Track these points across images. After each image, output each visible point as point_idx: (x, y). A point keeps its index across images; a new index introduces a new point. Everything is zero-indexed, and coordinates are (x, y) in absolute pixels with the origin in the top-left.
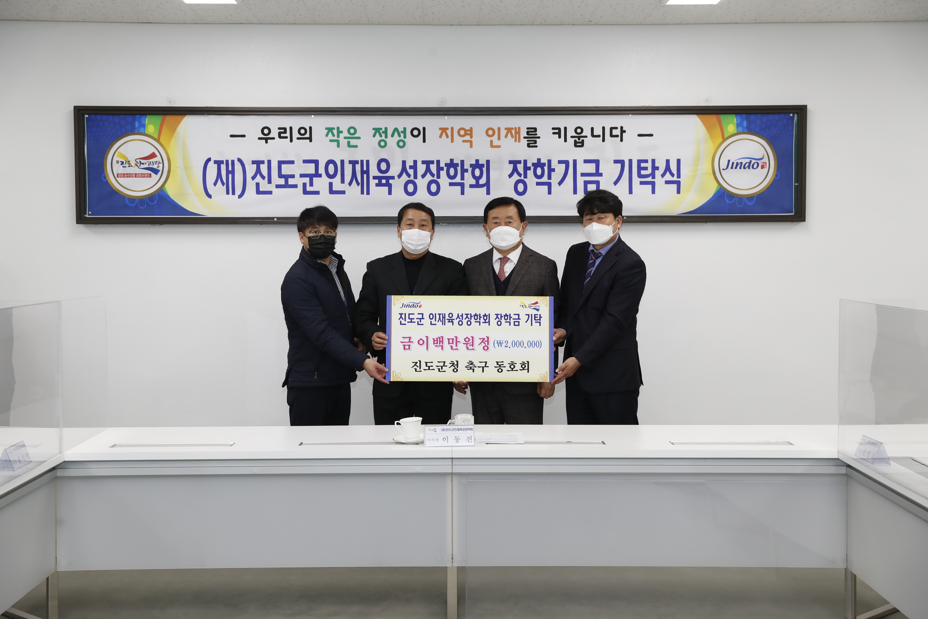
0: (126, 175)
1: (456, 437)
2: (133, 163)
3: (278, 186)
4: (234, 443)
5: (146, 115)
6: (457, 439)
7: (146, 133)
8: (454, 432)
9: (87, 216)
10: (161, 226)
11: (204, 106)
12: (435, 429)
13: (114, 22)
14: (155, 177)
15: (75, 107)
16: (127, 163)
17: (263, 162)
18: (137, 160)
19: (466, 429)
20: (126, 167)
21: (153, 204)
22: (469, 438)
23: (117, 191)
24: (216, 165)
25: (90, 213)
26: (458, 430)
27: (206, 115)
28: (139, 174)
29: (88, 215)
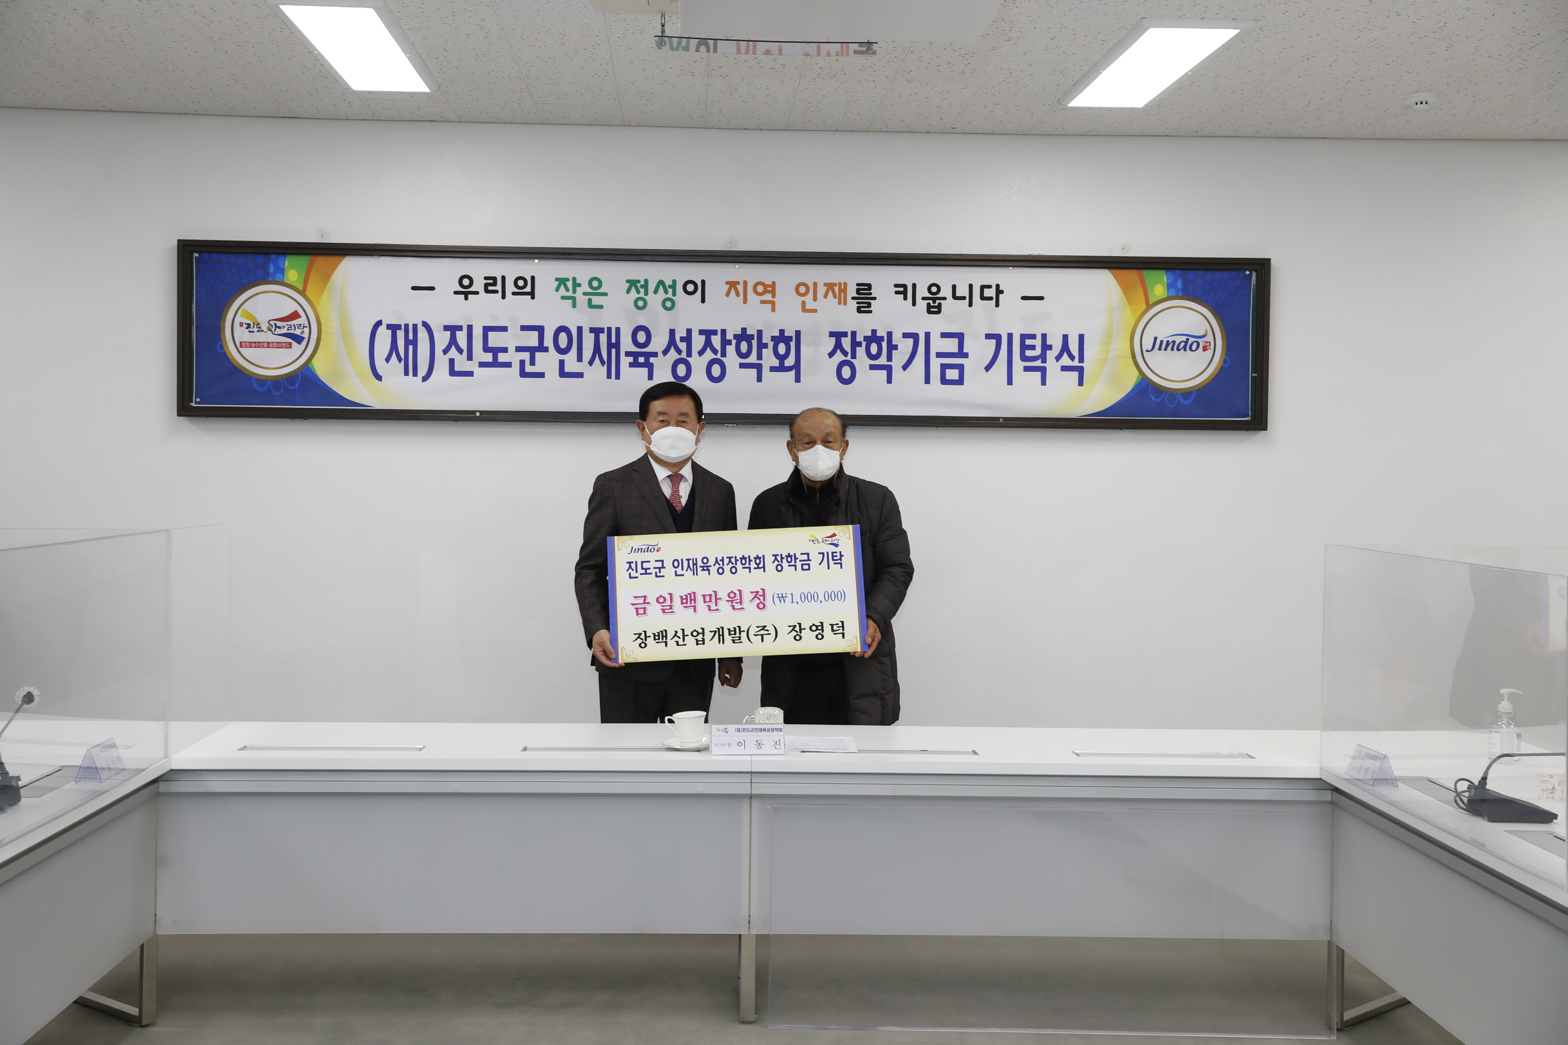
0: (253, 345)
1: (757, 741)
2: (264, 327)
3: (482, 365)
4: (424, 747)
5: (285, 254)
6: (759, 744)
7: (285, 281)
8: (754, 733)
9: (193, 404)
10: (304, 421)
11: (374, 243)
12: (726, 728)
13: (242, 116)
14: (297, 348)
15: (179, 241)
16: (255, 326)
17: (460, 328)
18: (271, 323)
19: (773, 730)
20: (253, 332)
21: (293, 388)
22: (776, 743)
23: (240, 368)
24: (390, 332)
25: (198, 400)
26: (761, 730)
27: (376, 257)
28: (273, 342)
29: (195, 404)
